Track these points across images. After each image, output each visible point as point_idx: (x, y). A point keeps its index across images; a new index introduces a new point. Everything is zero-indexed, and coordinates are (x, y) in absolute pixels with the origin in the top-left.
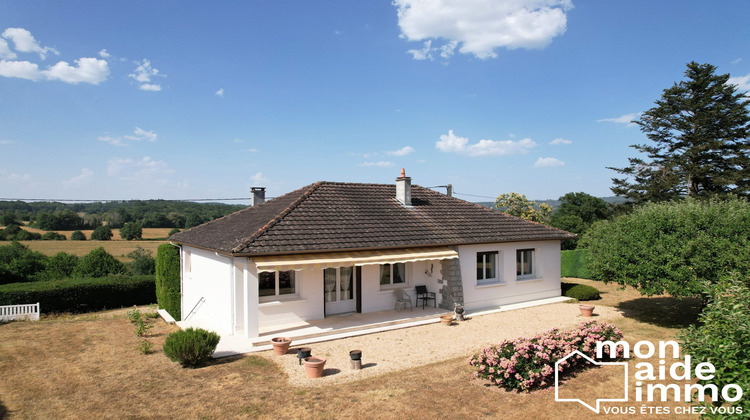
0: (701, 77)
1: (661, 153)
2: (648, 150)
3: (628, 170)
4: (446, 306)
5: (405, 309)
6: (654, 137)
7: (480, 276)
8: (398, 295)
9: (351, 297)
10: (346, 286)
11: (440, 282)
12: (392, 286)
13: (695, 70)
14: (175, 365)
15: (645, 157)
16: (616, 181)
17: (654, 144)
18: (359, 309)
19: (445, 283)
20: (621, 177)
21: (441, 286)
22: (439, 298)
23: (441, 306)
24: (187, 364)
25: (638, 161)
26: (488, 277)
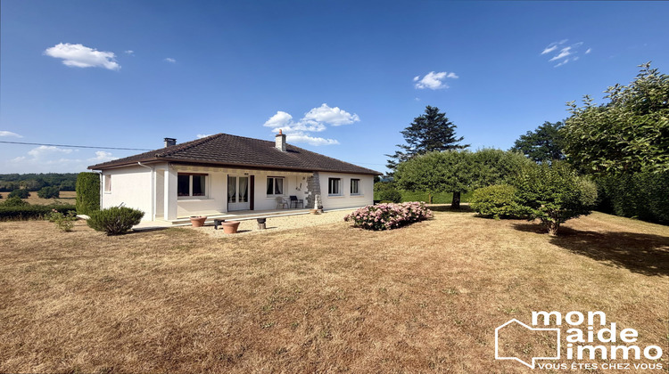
0: (432, 113)
1: (412, 149)
2: (405, 147)
3: (395, 156)
4: (310, 206)
5: (283, 209)
6: (409, 141)
7: (330, 192)
8: (280, 200)
9: (246, 200)
10: (243, 194)
11: (307, 193)
12: (274, 196)
13: (430, 110)
14: (101, 234)
15: (404, 152)
16: (389, 162)
17: (408, 145)
18: (252, 208)
19: (310, 193)
20: (392, 159)
21: (307, 196)
22: (306, 202)
23: (307, 207)
24: (111, 233)
25: (400, 153)
26: (334, 192)
